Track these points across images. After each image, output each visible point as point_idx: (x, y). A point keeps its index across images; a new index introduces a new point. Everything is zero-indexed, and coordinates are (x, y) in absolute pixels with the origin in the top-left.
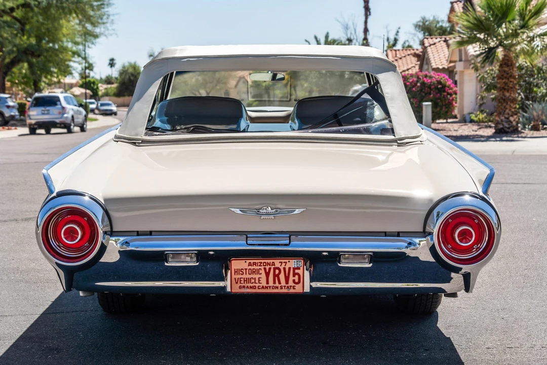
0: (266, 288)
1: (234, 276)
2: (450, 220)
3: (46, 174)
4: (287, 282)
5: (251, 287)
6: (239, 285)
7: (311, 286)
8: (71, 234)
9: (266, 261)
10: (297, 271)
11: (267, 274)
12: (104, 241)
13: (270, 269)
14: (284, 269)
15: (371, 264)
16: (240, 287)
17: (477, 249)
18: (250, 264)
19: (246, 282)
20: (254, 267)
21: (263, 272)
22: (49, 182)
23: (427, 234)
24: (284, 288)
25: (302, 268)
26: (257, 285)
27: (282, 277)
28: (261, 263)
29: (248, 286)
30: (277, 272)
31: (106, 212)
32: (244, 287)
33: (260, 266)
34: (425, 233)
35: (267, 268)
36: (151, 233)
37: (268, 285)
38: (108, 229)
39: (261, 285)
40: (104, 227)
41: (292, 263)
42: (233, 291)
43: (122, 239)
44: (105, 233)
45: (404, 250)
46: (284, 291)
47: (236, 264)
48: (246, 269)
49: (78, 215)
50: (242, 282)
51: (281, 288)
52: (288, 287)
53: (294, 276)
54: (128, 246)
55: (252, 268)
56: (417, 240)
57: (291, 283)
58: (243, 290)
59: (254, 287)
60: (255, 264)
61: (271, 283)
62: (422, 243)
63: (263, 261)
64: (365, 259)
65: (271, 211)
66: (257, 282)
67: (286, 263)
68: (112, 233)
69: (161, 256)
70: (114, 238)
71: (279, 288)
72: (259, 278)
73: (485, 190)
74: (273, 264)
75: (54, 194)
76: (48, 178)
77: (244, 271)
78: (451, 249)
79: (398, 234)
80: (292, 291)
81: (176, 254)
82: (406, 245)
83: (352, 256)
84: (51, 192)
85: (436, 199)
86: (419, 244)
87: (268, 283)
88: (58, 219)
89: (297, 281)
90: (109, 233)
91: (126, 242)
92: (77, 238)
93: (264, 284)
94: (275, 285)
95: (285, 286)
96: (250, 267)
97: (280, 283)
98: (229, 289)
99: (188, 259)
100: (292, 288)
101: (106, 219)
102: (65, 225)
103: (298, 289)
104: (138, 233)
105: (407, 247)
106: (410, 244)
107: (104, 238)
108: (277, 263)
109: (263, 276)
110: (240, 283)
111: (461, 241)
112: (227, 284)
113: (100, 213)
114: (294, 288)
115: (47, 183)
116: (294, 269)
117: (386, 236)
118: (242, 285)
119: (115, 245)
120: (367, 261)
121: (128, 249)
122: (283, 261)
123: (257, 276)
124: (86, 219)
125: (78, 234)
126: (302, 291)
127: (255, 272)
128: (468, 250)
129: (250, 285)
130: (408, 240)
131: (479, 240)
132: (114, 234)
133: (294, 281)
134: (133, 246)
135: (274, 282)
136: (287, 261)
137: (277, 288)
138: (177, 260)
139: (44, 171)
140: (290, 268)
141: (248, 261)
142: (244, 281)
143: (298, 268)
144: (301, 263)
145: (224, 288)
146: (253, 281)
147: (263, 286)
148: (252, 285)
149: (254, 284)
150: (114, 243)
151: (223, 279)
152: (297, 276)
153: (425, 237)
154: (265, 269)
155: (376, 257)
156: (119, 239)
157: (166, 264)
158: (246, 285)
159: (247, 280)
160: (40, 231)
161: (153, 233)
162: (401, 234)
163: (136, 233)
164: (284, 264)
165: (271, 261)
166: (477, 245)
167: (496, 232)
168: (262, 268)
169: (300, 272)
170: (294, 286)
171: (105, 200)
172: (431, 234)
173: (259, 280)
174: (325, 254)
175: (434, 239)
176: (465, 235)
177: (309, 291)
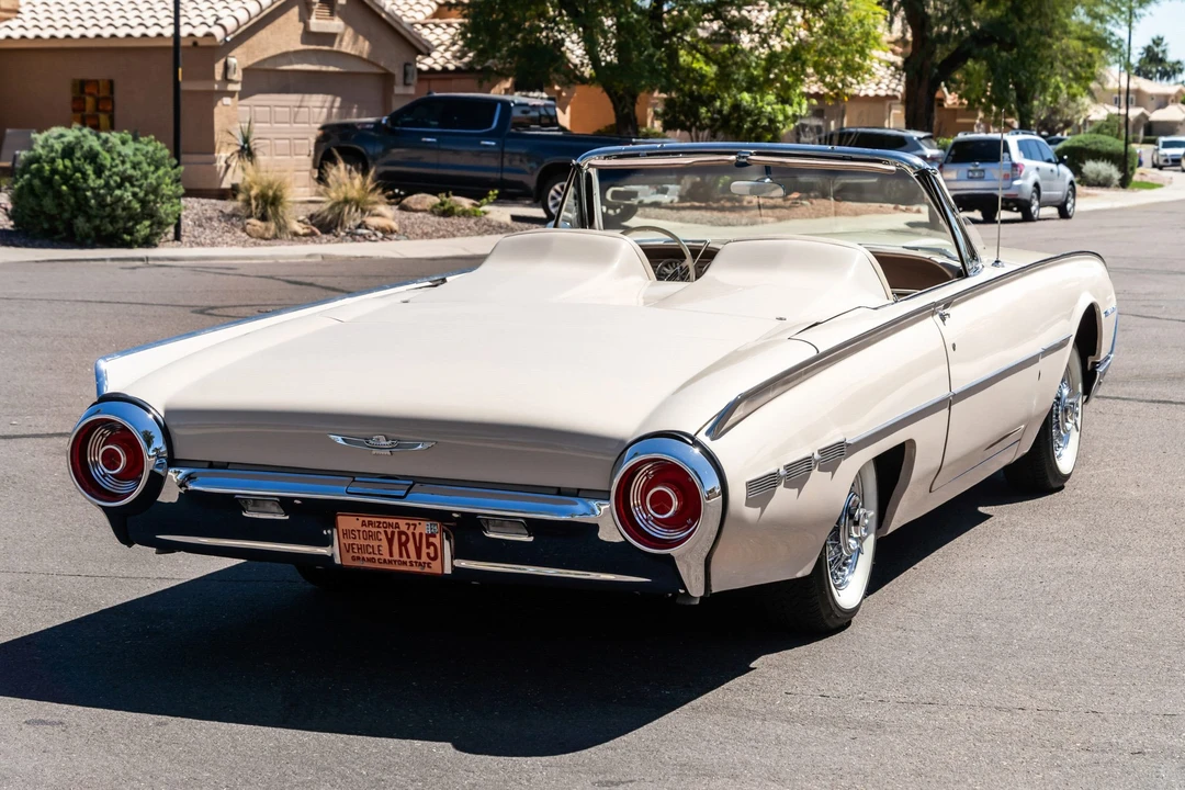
1: (343, 541)
3: (98, 369)
4: (419, 556)
5: (370, 560)
6: (351, 554)
7: (453, 566)
8: (113, 459)
9: (387, 520)
10: (431, 540)
11: (390, 542)
13: (393, 533)
14: (414, 534)
15: (532, 538)
16: (353, 558)
17: (689, 525)
18: (363, 524)
19: (360, 551)
20: (370, 528)
21: (383, 536)
22: (100, 378)
24: (412, 564)
25: (438, 535)
26: (377, 557)
27: (411, 546)
28: (380, 523)
29: (364, 558)
30: (404, 538)
31: (163, 429)
32: (358, 558)
33: (378, 527)
35: (389, 530)
36: (227, 465)
37: (392, 559)
39: (383, 558)
41: (424, 527)
42: (345, 564)
43: (184, 471)
46: (417, 569)
47: (346, 522)
48: (359, 531)
50: (354, 551)
51: (409, 564)
52: (419, 564)
53: (428, 547)
54: (192, 483)
55: (367, 529)
56: (594, 504)
57: (424, 558)
58: (358, 564)
59: (371, 560)
60: (370, 523)
61: (396, 556)
62: (603, 508)
63: (382, 520)
64: (522, 528)
66: (376, 551)
67: (415, 525)
68: (172, 462)
69: (232, 503)
70: (173, 470)
72: (378, 546)
74: (397, 526)
75: (103, 395)
76: (100, 374)
77: (357, 533)
79: (578, 493)
80: (427, 570)
81: (257, 502)
85: (630, 441)
87: (391, 555)
89: (432, 555)
90: (167, 464)
92: (119, 466)
93: (387, 556)
94: (401, 559)
95: (414, 562)
96: (362, 529)
97: (408, 557)
98: (337, 560)
99: (275, 509)
100: (426, 565)
103: (435, 568)
104: (211, 465)
108: (403, 524)
109: (385, 543)
111: (655, 510)
112: (333, 551)
113: (157, 432)
114: (429, 567)
115: (97, 377)
116: (428, 536)
117: (558, 494)
118: (356, 555)
119: (175, 480)
120: (526, 533)
121: (192, 488)
122: (411, 522)
123: (375, 543)
125: (120, 460)
126: (441, 572)
127: (372, 536)
129: (366, 556)
133: (428, 554)
135: (401, 555)
136: (417, 522)
137: (405, 563)
138: (260, 509)
140: (421, 534)
141: (361, 519)
142: (358, 549)
143: (433, 535)
144: (437, 528)
145: (332, 558)
146: (370, 550)
147: (385, 560)
148: (369, 556)
149: (372, 556)
150: (173, 476)
151: (327, 542)
152: (432, 548)
154: (386, 532)
156: (181, 472)
157: (244, 514)
158: (362, 556)
159: (361, 548)
161: (230, 466)
164: (412, 527)
165: (395, 521)
166: (692, 520)
168: (382, 530)
169: (436, 541)
170: (429, 564)
171: (164, 417)
173: (379, 550)
174: (455, 515)
176: (661, 501)
177: (450, 572)
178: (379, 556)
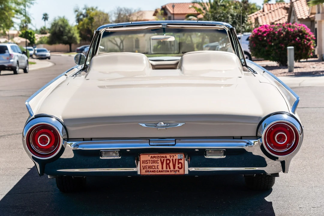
0: (162, 171)
1: (142, 165)
2: (272, 129)
3: (28, 105)
4: (174, 168)
5: (153, 171)
6: (145, 170)
7: (189, 170)
8: (44, 140)
9: (162, 155)
10: (180, 161)
11: (162, 163)
12: (63, 145)
13: (164, 160)
14: (173, 160)
15: (225, 156)
16: (146, 171)
17: (289, 146)
18: (151, 157)
19: (149, 168)
20: (154, 159)
21: (159, 162)
22: (30, 109)
23: (258, 138)
24: (172, 171)
25: (183, 159)
26: (156, 170)
27: (171, 165)
28: (158, 156)
29: (150, 171)
30: (168, 162)
31: (65, 127)
32: (148, 171)
33: (158, 158)
34: (257, 137)
35: (162, 159)
36: (91, 139)
37: (163, 170)
38: (66, 137)
39: (159, 170)
40: (63, 136)
41: (177, 156)
42: (141, 174)
43: (74, 143)
44: (64, 139)
45: (244, 148)
46: (173, 173)
47: (143, 157)
48: (149, 160)
49: (48, 129)
50: (147, 168)
51: (171, 171)
52: (175, 171)
53: (178, 164)
54: (78, 147)
55: (153, 159)
56: (252, 141)
57: (177, 169)
58: (147, 173)
59: (154, 171)
60: (154, 157)
61: (165, 169)
62: (255, 143)
63: (159, 155)
64: (221, 153)
65: (164, 125)
66: (156, 168)
67: (173, 156)
68: (68, 139)
69: (98, 153)
70: (69, 143)
71: (170, 171)
72: (157, 166)
73: (293, 110)
74: (166, 157)
75: (33, 117)
76: (29, 107)
77: (148, 162)
78: (273, 147)
79: (241, 138)
80: (177, 173)
81: (107, 152)
82: (246, 144)
83: (213, 151)
84: (31, 115)
85: (263, 117)
86: (254, 144)
87: (162, 168)
88: (35, 131)
89: (180, 167)
90: (67, 140)
91: (77, 145)
92: (47, 143)
93: (161, 169)
94: (167, 170)
95: (173, 170)
96: (152, 159)
97: (170, 168)
98: (139, 173)
99: (114, 154)
100: (177, 171)
101: (64, 131)
102: (40, 135)
103: (181, 172)
104: (84, 139)
105: (246, 146)
106: (248, 143)
107: (63, 143)
108: (168, 156)
109: (160, 164)
110: (146, 169)
111: (278, 141)
112: (137, 170)
113: (61, 127)
114: (178, 172)
115: (28, 110)
116: (179, 160)
117: (234, 139)
118: (147, 170)
119: (70, 147)
120: (222, 155)
121: (78, 149)
122: (172, 155)
123: (156, 165)
124: (52, 131)
125: (48, 140)
126: (183, 173)
127: (155, 162)
128: (284, 146)
129: (152, 170)
130: (247, 141)
131: (290, 141)
132: (69, 140)
133: (178, 167)
134: (81, 147)
135: (167, 168)
136: (174, 155)
137: (168, 171)
138: (107, 155)
139: (26, 103)
140: (176, 160)
141: (150, 156)
142: (148, 167)
143: (181, 159)
144: (182, 156)
145: (136, 172)
146: (154, 167)
147: (160, 171)
148: (153, 170)
149: (154, 170)
150: (69, 145)
151: (135, 166)
152: (180, 164)
153: (257, 139)
154: (161, 160)
155: (227, 152)
156: (72, 143)
157: (101, 158)
158: (149, 170)
159: (150, 167)
160: (25, 139)
161: (93, 139)
162: (243, 138)
163: (82, 140)
164: (172, 157)
165: (165, 155)
166: (289, 144)
167: (300, 136)
168: (159, 159)
169: (182, 161)
170: (178, 170)
171: (64, 120)
172: (260, 137)
173: (157, 167)
174: (196, 150)
175: (262, 140)
176: (281, 138)
177: (188, 173)
178: (158, 170)
